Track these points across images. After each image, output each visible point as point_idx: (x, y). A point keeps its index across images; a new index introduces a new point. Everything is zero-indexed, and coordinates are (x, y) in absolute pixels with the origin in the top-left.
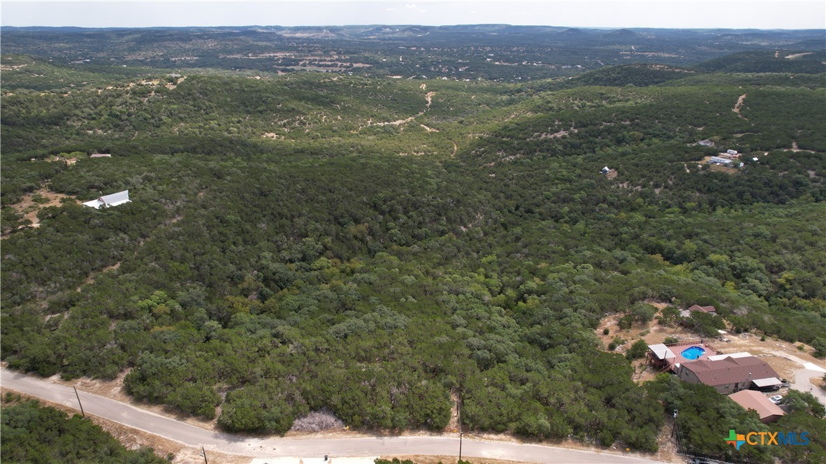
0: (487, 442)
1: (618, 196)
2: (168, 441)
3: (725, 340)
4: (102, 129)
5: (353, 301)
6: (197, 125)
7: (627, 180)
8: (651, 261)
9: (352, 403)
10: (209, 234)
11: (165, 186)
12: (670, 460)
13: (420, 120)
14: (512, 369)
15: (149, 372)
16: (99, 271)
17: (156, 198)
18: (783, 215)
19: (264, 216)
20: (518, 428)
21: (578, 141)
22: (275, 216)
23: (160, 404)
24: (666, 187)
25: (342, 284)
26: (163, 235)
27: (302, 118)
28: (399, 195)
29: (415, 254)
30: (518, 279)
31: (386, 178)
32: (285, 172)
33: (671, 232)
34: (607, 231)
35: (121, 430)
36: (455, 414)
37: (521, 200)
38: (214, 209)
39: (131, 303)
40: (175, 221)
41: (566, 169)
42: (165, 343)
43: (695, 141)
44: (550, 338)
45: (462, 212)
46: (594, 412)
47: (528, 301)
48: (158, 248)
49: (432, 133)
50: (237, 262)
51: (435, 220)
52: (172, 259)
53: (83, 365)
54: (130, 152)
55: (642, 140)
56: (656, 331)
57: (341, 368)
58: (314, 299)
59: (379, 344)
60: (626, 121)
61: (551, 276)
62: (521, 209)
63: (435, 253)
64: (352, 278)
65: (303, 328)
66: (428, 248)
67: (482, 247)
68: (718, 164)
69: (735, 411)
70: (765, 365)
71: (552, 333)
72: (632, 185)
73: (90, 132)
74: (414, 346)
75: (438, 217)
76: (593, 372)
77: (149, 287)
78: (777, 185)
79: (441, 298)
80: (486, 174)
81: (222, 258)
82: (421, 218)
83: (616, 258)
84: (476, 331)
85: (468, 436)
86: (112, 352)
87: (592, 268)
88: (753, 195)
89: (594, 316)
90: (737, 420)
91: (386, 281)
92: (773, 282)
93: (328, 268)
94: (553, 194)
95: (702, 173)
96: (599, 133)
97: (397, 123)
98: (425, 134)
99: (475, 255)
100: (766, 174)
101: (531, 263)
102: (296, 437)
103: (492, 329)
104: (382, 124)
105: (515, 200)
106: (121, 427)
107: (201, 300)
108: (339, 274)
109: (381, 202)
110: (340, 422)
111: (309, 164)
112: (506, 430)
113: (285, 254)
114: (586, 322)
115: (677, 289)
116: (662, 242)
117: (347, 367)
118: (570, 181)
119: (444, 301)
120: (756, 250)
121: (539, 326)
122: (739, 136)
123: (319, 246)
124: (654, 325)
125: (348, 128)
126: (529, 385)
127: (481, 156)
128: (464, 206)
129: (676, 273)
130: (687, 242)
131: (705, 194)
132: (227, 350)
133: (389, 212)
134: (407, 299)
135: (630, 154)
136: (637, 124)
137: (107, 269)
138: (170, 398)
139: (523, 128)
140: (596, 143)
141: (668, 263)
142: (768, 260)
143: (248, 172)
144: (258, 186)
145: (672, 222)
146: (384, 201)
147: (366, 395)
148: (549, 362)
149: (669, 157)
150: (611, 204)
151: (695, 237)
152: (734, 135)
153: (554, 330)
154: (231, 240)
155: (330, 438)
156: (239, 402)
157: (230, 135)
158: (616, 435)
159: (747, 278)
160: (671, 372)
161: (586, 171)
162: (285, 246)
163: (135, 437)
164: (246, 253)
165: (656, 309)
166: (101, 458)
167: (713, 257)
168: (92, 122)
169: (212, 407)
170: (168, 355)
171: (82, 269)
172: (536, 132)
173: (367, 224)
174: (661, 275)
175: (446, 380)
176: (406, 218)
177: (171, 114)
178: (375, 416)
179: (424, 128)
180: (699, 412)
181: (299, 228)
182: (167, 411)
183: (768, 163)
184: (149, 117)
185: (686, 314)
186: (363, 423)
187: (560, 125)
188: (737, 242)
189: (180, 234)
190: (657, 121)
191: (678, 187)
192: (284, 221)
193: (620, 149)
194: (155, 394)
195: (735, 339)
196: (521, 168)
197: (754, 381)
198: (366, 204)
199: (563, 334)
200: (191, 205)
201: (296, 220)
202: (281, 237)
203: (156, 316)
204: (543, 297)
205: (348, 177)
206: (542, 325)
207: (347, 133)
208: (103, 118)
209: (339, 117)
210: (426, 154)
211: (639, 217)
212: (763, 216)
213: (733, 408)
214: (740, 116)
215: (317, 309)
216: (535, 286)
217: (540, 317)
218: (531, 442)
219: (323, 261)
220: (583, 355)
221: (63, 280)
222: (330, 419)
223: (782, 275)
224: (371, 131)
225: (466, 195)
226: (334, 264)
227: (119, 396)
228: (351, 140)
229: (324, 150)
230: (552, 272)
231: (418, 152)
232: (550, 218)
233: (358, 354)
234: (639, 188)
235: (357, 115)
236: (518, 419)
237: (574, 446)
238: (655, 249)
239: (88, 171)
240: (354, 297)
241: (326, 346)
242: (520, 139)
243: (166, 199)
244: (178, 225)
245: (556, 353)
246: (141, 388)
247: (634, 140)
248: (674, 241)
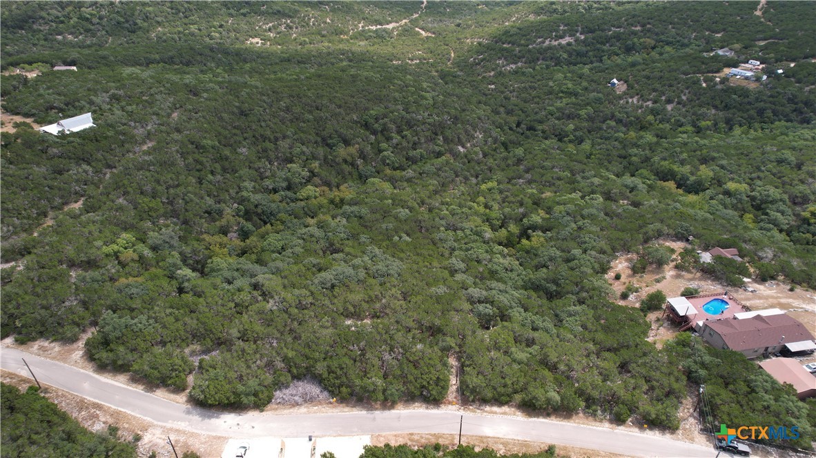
0: (489, 416)
1: (627, 113)
2: (135, 417)
3: (750, 289)
4: (71, 33)
5: (342, 240)
6: (176, 30)
7: (637, 94)
8: (662, 188)
9: (339, 372)
10: (184, 161)
11: (134, 107)
12: (692, 440)
13: (414, 22)
14: (517, 327)
15: (112, 336)
16: (60, 209)
17: (124, 121)
18: (810, 137)
19: (245, 139)
20: (523, 399)
21: (584, 49)
22: (257, 139)
23: (126, 372)
24: (679, 103)
25: (330, 219)
26: (131, 166)
27: (289, 21)
28: (392, 113)
29: (409, 180)
30: (521, 210)
31: (377, 93)
32: (267, 87)
33: (685, 155)
34: (615, 153)
35: (82, 405)
36: (454, 381)
37: (523, 115)
38: (188, 132)
39: (94, 250)
40: (145, 148)
41: (571, 80)
42: (131, 298)
43: (712, 50)
44: (557, 285)
45: (460, 131)
46: (609, 383)
47: (533, 239)
48: (126, 182)
49: (427, 38)
50: (215, 193)
51: (431, 140)
52: (142, 193)
53: (39, 327)
54: (99, 63)
55: (653, 48)
56: (672, 277)
57: (327, 328)
58: (299, 238)
59: (370, 297)
60: (636, 26)
61: (558, 209)
62: (523, 126)
63: (431, 178)
64: (341, 211)
65: (285, 277)
66: (423, 173)
67: (482, 170)
68: (738, 77)
69: (768, 386)
70: (800, 325)
71: (559, 279)
72: (643, 100)
73: (60, 37)
74: (408, 299)
75: (433, 136)
76: (607, 329)
77: (115, 229)
78: (802, 102)
79: (437, 236)
80: (485, 86)
81: (197, 191)
82: (416, 138)
83: (626, 186)
84: (476, 277)
85: (469, 409)
86: (71, 310)
87: (601, 199)
88: (775, 113)
89: (604, 258)
90: (771, 396)
91: (378, 216)
92: (797, 215)
93: (316, 197)
94: (557, 109)
95: (719, 87)
96: (608, 40)
97: (390, 26)
98: (421, 39)
99: (474, 181)
100: (791, 88)
101: (535, 191)
102: (277, 412)
103: (493, 274)
104: (374, 28)
105: (516, 115)
106: (82, 401)
107: (175, 242)
108: (328, 205)
109: (372, 121)
110: (326, 393)
111: (294, 77)
112: (510, 401)
113: (268, 183)
114: (597, 266)
115: (695, 227)
116: (675, 168)
117: (334, 325)
118: (576, 95)
119: (440, 240)
120: (779, 178)
121: (544, 270)
122: (762, 43)
123: (306, 173)
124: (671, 269)
125: (338, 32)
126: (536, 347)
127: (479, 64)
128: (463, 123)
129: (692, 206)
130: (703, 167)
131: (721, 111)
132: (200, 306)
133: (382, 132)
134: (400, 238)
135: (640, 64)
136: (649, 30)
137: (69, 207)
138: (136, 367)
139: (525, 33)
140: (603, 51)
141: (680, 191)
142: (793, 190)
143: (227, 87)
144: (237, 104)
145: (686, 144)
146: (376, 119)
147: (355, 361)
148: (557, 315)
149: (684, 69)
150: (619, 121)
151: (711, 162)
152: (757, 43)
153: (562, 276)
154: (209, 168)
155: (314, 412)
156: (212, 372)
157: (212, 42)
158: (632, 409)
159: (768, 211)
160: (692, 330)
161: (593, 84)
162: (268, 174)
163: (98, 412)
164: (225, 183)
165: (673, 251)
166: (56, 444)
167: (731, 186)
168: (61, 25)
169: (183, 376)
170: (134, 314)
171: (39, 208)
172: (539, 38)
173: (357, 146)
174: (677, 209)
175: (444, 344)
176: (399, 138)
177: (147, 17)
178: (364, 389)
179: (419, 32)
180: (727, 384)
181: (283, 153)
182: (135, 380)
183: (793, 76)
184: (123, 20)
185: (706, 257)
186: (351, 394)
187: (565, 30)
188: (758, 169)
189: (151, 163)
190: (670, 26)
191: (693, 103)
192: (268, 145)
193: (630, 59)
194: (120, 362)
195: (762, 289)
196: (523, 78)
197: (787, 345)
198: (356, 122)
199: (571, 281)
200: (163, 128)
201: (280, 143)
202: (263, 163)
203: (123, 265)
204: (549, 234)
205: (337, 92)
206: (547, 267)
207: (336, 38)
208: (72, 22)
209: (328, 20)
210: (421, 62)
211: (650, 137)
212: (786, 138)
213: (767, 382)
214: (762, 20)
215: (302, 250)
216: (540, 221)
217: (546, 258)
218: (537, 415)
219: (310, 190)
220: (595, 308)
221: (16, 221)
222: (315, 390)
223: (808, 207)
224: (362, 35)
225: (464, 110)
226: (322, 193)
227: (81, 362)
228: (341, 46)
229: (312, 58)
230: (558, 203)
231: (412, 60)
232: (553, 136)
233: (346, 309)
234: (650, 104)
235: (347, 18)
236: (524, 389)
237: (586, 421)
238: (666, 174)
239: (48, 88)
240: (342, 235)
241: (310, 300)
242: (522, 45)
243: (135, 122)
244: (148, 153)
245: (564, 305)
246: (104, 355)
247: (645, 48)
248: (688, 167)
